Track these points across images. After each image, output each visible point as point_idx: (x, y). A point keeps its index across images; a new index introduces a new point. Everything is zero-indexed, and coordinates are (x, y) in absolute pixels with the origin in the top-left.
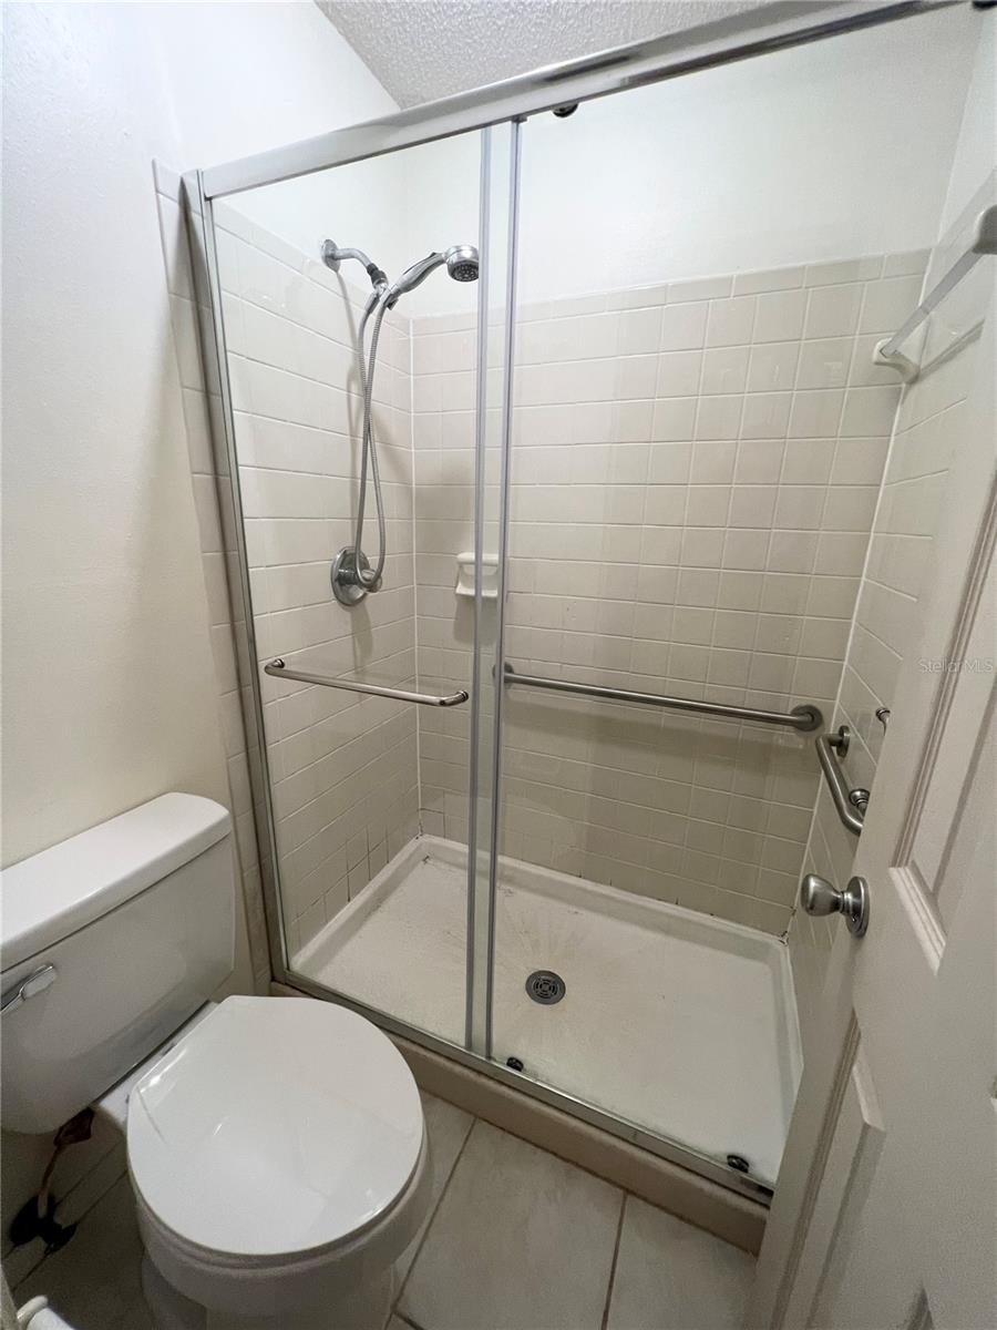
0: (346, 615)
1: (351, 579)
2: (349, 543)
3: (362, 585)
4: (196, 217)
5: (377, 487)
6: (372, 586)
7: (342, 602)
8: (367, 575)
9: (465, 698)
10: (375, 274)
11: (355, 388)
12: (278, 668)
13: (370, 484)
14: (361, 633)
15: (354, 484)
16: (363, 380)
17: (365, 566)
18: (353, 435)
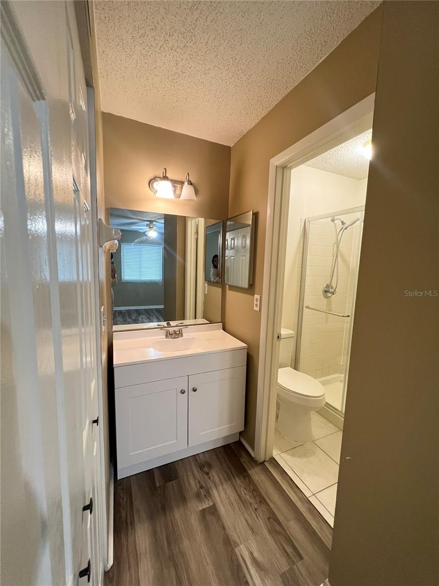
0: (325, 300)
1: (328, 291)
2: (328, 282)
3: (330, 293)
4: (306, 224)
5: (337, 269)
6: (333, 293)
7: (325, 297)
8: (333, 290)
9: (349, 316)
10: (343, 223)
11: (335, 246)
12: (308, 307)
13: (336, 268)
14: (329, 305)
15: (332, 269)
16: (338, 244)
17: (332, 288)
18: (333, 257)
